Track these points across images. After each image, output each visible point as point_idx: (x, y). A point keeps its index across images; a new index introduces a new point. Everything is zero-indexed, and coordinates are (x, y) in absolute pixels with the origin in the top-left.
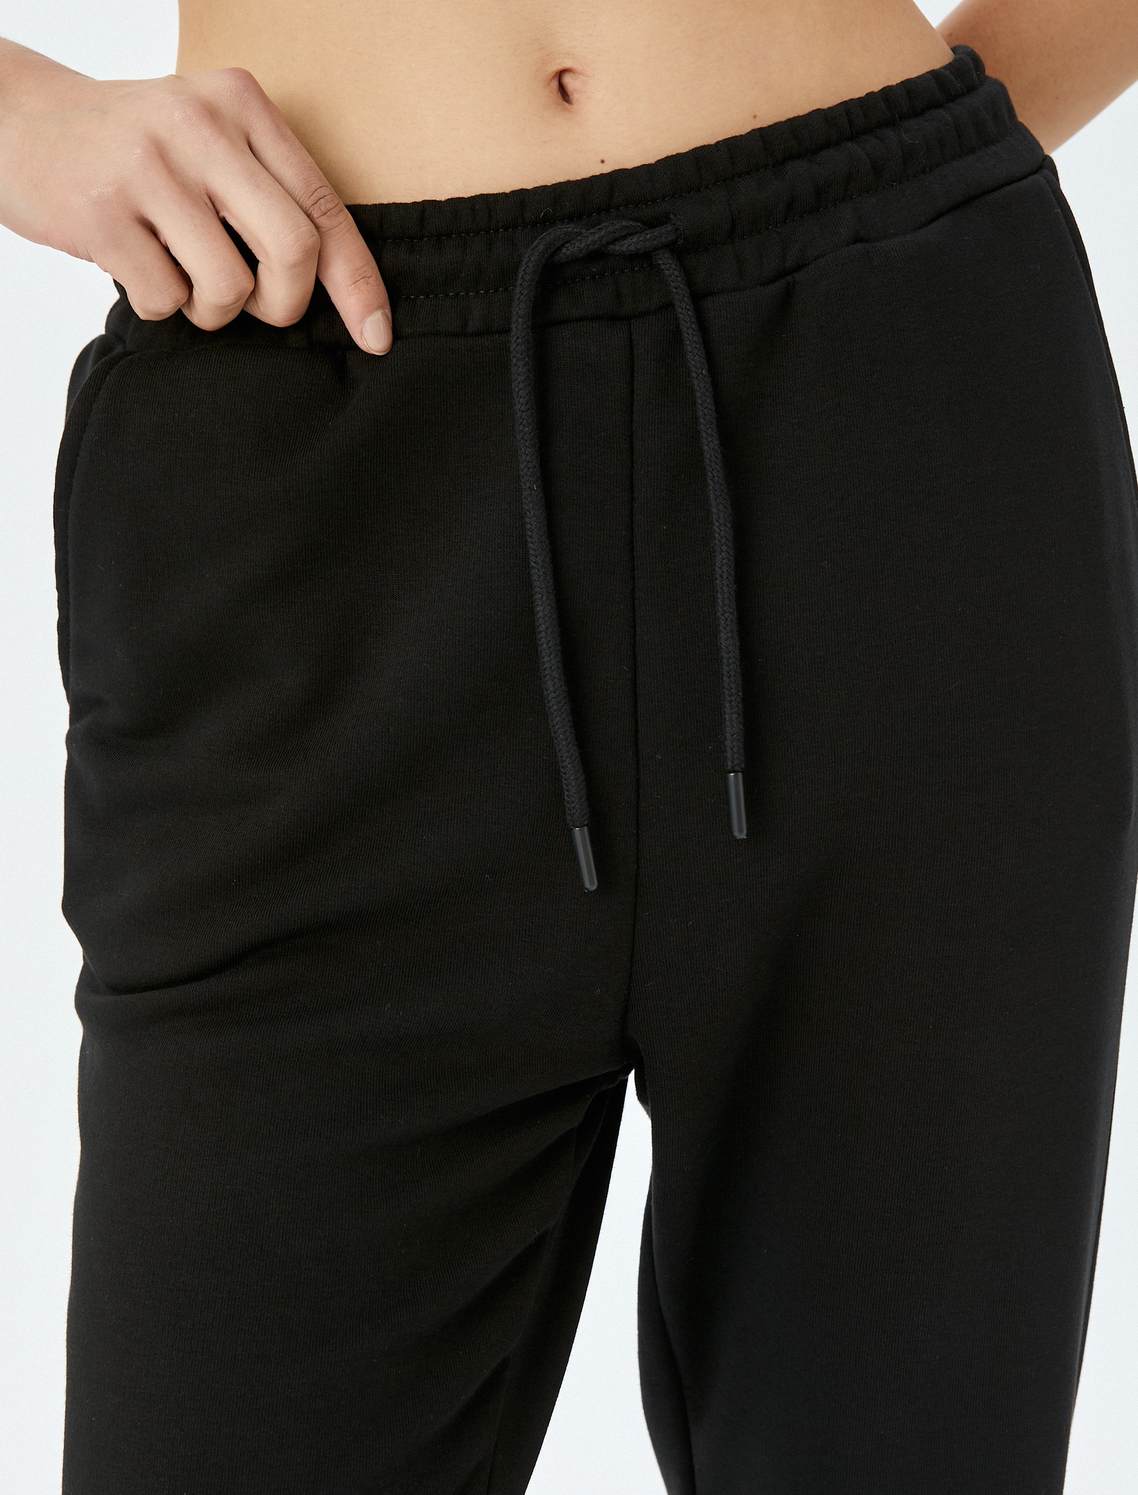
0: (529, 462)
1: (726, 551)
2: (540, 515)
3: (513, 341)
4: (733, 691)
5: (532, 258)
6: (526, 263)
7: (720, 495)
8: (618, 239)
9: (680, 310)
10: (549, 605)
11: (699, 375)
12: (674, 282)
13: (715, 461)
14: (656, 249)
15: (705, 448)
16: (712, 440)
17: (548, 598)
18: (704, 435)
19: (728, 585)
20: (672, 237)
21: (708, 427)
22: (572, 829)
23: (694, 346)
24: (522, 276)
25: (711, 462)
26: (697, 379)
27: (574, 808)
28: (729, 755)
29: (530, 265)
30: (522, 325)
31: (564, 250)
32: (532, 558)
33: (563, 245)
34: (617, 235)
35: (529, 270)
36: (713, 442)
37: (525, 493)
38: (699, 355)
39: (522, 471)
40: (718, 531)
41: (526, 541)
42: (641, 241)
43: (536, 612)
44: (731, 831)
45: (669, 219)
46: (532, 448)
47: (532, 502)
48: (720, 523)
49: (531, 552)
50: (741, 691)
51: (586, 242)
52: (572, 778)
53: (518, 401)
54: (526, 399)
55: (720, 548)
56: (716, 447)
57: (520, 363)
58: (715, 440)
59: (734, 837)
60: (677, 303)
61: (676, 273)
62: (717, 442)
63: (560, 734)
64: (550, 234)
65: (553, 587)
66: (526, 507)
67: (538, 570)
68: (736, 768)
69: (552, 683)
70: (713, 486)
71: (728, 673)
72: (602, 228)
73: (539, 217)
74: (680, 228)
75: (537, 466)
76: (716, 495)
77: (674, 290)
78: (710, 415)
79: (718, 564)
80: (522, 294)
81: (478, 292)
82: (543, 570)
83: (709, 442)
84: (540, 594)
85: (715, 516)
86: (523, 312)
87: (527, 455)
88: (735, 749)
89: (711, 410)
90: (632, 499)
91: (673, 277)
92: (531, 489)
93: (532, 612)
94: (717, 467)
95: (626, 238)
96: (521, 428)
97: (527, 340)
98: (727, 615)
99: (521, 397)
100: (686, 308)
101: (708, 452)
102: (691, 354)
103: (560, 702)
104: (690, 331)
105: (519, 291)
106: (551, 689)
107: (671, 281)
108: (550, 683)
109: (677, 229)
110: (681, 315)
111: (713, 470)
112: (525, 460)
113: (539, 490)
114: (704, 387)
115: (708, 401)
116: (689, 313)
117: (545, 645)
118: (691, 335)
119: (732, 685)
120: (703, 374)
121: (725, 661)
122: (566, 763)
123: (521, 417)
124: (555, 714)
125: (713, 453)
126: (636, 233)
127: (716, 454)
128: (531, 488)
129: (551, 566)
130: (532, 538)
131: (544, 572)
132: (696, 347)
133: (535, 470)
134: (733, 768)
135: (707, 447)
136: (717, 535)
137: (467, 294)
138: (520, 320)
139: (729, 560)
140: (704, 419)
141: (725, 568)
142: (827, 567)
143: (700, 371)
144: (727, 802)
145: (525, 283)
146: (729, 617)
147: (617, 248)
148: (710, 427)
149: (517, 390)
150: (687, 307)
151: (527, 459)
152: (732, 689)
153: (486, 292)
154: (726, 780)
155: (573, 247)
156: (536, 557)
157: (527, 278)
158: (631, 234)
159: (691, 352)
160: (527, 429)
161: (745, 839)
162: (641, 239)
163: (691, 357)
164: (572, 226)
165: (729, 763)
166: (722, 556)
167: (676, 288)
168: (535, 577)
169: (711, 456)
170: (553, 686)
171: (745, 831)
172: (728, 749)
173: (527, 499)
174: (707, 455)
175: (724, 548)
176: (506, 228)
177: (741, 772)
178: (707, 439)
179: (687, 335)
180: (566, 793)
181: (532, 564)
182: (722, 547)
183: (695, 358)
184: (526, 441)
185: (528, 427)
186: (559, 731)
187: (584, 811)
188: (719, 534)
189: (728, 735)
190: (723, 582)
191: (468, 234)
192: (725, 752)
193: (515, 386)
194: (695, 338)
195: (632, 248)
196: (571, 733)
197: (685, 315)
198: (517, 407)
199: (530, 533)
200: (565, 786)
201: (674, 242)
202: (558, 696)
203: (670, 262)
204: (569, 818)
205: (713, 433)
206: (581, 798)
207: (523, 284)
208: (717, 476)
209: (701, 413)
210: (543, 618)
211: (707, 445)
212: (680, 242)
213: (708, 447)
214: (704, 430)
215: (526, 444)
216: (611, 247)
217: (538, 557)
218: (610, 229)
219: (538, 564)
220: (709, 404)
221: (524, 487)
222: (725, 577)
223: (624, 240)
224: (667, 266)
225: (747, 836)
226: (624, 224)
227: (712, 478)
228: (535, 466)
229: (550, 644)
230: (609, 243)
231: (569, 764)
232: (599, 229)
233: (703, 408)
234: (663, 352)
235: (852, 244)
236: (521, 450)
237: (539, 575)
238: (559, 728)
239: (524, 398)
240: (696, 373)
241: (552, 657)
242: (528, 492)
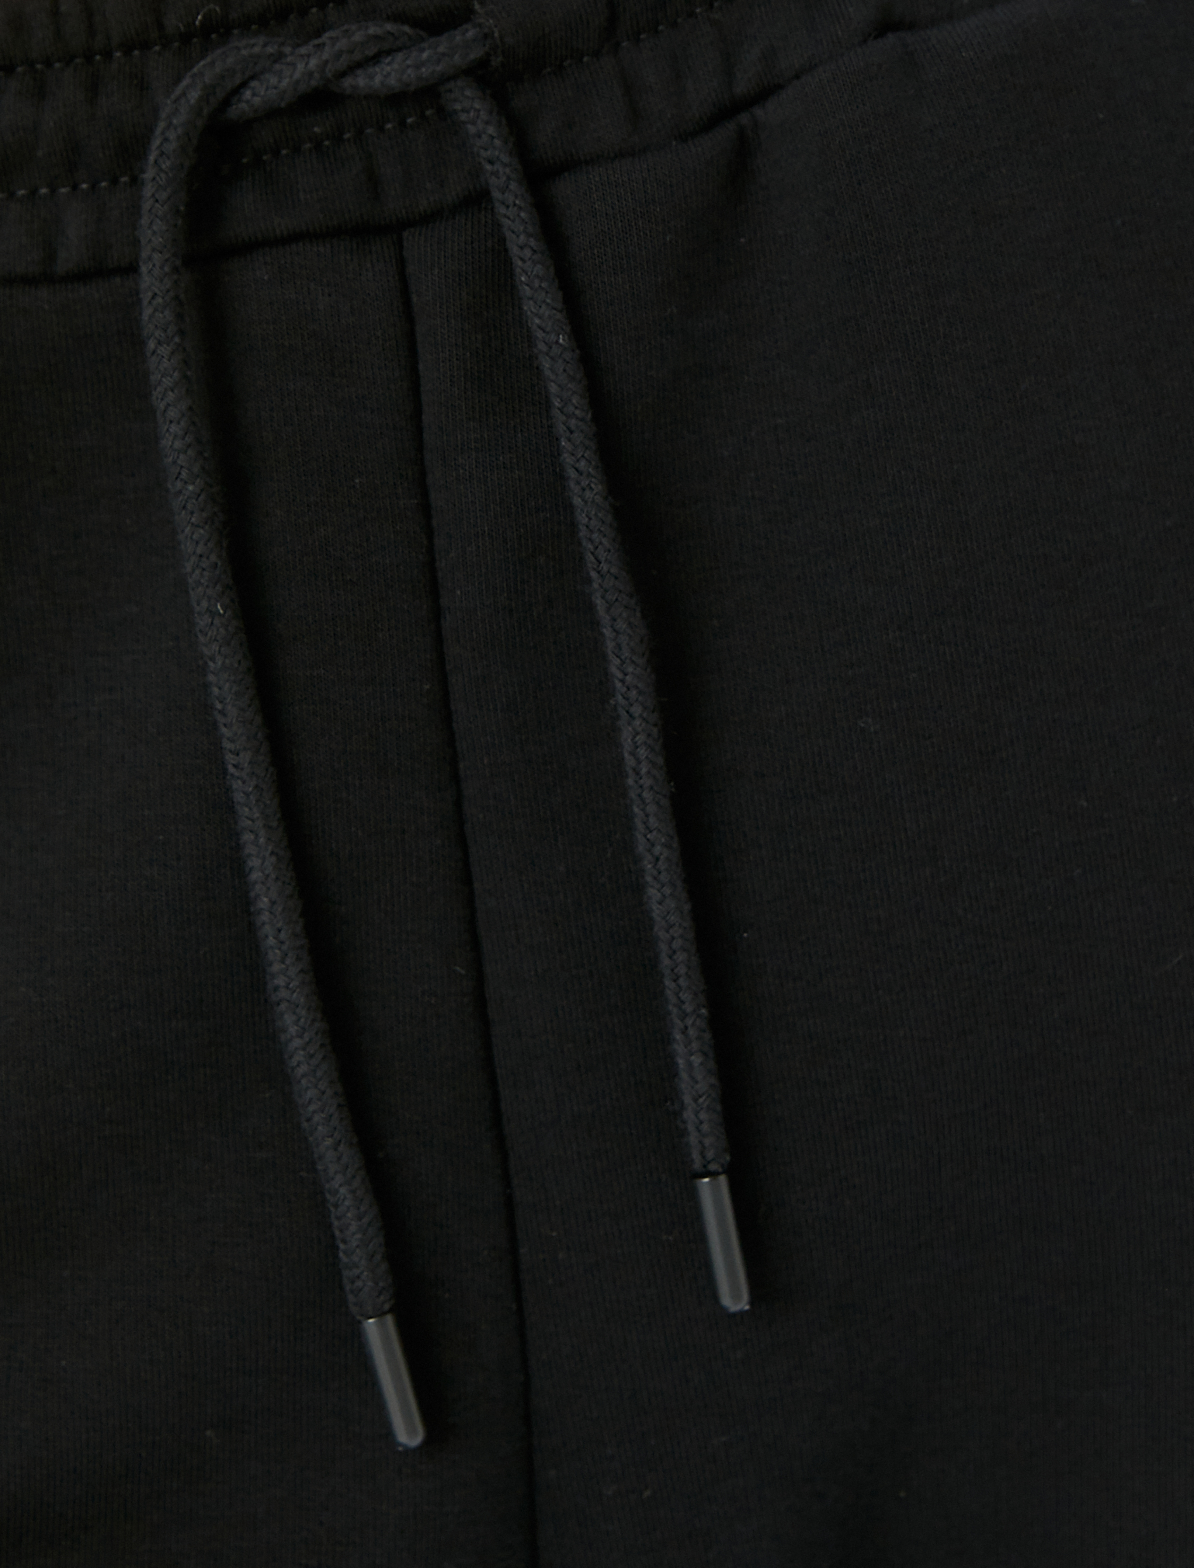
0: (201, 556)
1: (641, 716)
2: (236, 665)
3: (145, 302)
4: (688, 1008)
5: (175, 121)
6: (163, 133)
7: (617, 600)
8: (359, 65)
9: (503, 210)
10: (272, 853)
11: (551, 348)
12: (486, 150)
13: (599, 530)
14: (447, 78)
15: (577, 501)
16: (589, 485)
17: (269, 839)
18: (572, 473)
19: (651, 788)
20: (476, 54)
21: (580, 456)
22: (360, 1322)
23: (537, 285)
24: (156, 162)
25: (592, 531)
26: (547, 354)
27: (358, 1277)
28: (693, 1139)
29: (172, 135)
30: (162, 268)
31: (248, 94)
32: (230, 758)
33: (244, 85)
34: (357, 56)
35: (171, 147)
36: (591, 488)
37: (202, 622)
38: (548, 304)
39: (191, 577)
40: (620, 675)
41: (215, 724)
42: (408, 67)
43: (247, 870)
44: (715, 1297)
45: (472, 11)
46: (207, 527)
47: (216, 640)
48: (621, 660)
49: (227, 745)
50: (704, 1007)
51: (291, 77)
52: (349, 1215)
53: (165, 429)
54: (182, 423)
55: (628, 712)
56: (598, 499)
57: (164, 350)
58: (596, 484)
59: (723, 1309)
60: (496, 194)
61: (491, 130)
62: (600, 487)
63: (318, 1124)
64: (212, 63)
65: (279, 815)
66: (206, 651)
67: (244, 782)
68: (713, 1167)
69: (294, 1018)
70: (600, 581)
71: (672, 970)
72: (324, 44)
73: (194, 24)
74: (493, 33)
75: (219, 564)
76: (607, 602)
77: (488, 167)
78: (582, 431)
79: (627, 745)
80: (157, 201)
81: (75, 187)
82: (254, 783)
83: (584, 490)
84: (251, 831)
85: (610, 645)
86: (161, 240)
87: (197, 543)
88: (705, 1127)
89: (582, 420)
90: (437, 614)
91: (485, 138)
92: (213, 614)
93: (239, 868)
94: (604, 541)
95: (378, 62)
96: (179, 484)
97: (177, 297)
98: (657, 849)
99: (171, 422)
100: (515, 205)
101: (582, 511)
102: (531, 302)
103: (312, 1056)
104: (527, 253)
105: (149, 194)
106: (293, 1030)
107: (482, 148)
108: (289, 1019)
109: (486, 36)
110: (507, 221)
111: (597, 548)
112: (194, 553)
113: (229, 613)
114: (565, 370)
115: (574, 401)
116: (523, 214)
117: (271, 938)
118: (529, 263)
119: (685, 996)
120: (561, 345)
121: (663, 947)
122: (335, 1184)
123: (174, 462)
124: (304, 1082)
125: (593, 513)
126: (399, 49)
127: (600, 515)
128: (211, 612)
129: (271, 769)
130: (225, 715)
131: (256, 787)
132: (540, 286)
133: (217, 572)
134: (705, 1166)
135: (580, 500)
136: (618, 685)
137: (53, 191)
138: (156, 256)
139: (649, 735)
140: (569, 440)
141: (642, 752)
142: (872, 729)
143: (553, 337)
144: (701, 1238)
145: (163, 175)
146: (661, 854)
147: (360, 81)
148: (583, 456)
149: (162, 406)
150: (517, 202)
151: (199, 551)
152: (683, 1002)
153: (93, 186)
154: (693, 1196)
155: (264, 86)
156: (238, 755)
157: (166, 164)
158: (389, 52)
159: (531, 299)
160: (191, 488)
161: (747, 1311)
162: (408, 62)
163: (533, 310)
164: (261, 40)
165: (696, 1155)
166: (634, 729)
167: (491, 162)
168: (239, 797)
169: (590, 519)
170: (296, 1022)
171: (745, 1296)
172: (691, 1128)
173: (206, 635)
174: (582, 519)
175: (637, 710)
176: (127, 49)
177: (723, 1172)
178: (578, 483)
179: (520, 263)
180: (342, 1246)
181: (231, 770)
182: (632, 710)
183: (541, 311)
184: (192, 513)
185: (194, 483)
186: (316, 1118)
187: (381, 1284)
188: (622, 681)
189: (687, 1099)
190: (642, 782)
191: (48, 63)
192: (684, 1133)
193: (157, 399)
194: (539, 269)
195: (392, 81)
196: (342, 1119)
197: (513, 221)
198: (166, 442)
199: (219, 706)
200: (337, 1233)
201: (483, 63)
202: (308, 1043)
203: (477, 106)
204: (351, 1298)
205: (590, 470)
206: (373, 1256)
207: (158, 178)
208: (606, 560)
209: (561, 428)
210: (263, 883)
211: (579, 496)
212: (496, 61)
213: (583, 500)
214: (572, 463)
215: (193, 520)
216: (347, 82)
217: (241, 755)
218: (342, 44)
219: (242, 769)
220: (576, 408)
221: (197, 609)
222: (644, 771)
223: (375, 64)
224: (472, 114)
225: (752, 1303)
226: (373, 30)
227: (595, 567)
228: (216, 564)
229: (283, 935)
230: (343, 74)
231: (341, 1185)
232: (319, 45)
233: (564, 418)
234: (474, 297)
235: (876, 38)
236: (183, 531)
237: (247, 795)
238: (314, 1112)
239: (179, 423)
240: (544, 342)
241: (288, 961)
242: (207, 619)
